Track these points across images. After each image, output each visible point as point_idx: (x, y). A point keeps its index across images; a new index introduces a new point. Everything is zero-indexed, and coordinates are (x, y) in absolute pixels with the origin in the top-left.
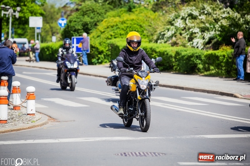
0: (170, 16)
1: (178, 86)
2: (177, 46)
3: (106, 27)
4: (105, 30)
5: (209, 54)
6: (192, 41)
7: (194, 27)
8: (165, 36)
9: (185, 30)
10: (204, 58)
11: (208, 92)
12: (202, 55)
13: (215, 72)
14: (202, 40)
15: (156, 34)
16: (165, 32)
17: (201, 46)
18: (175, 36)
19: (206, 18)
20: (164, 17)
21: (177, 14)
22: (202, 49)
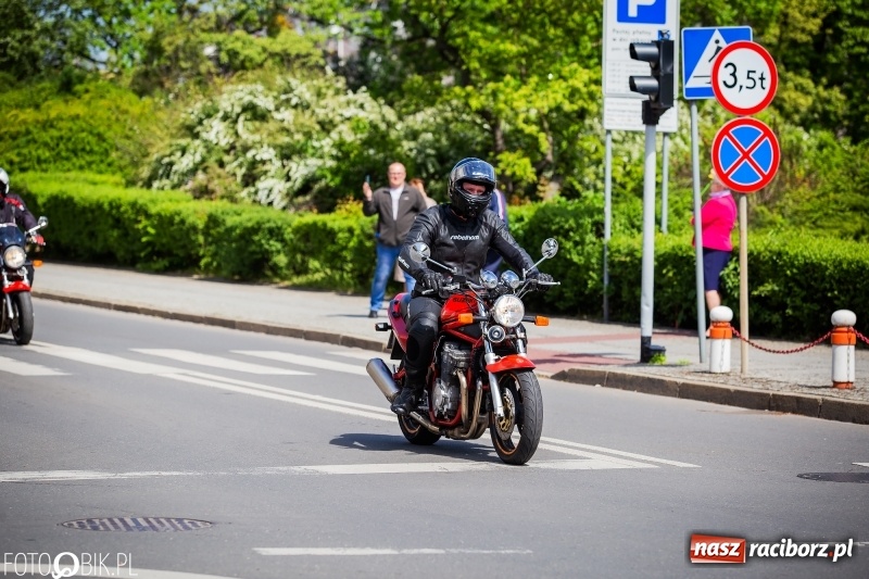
0: (190, 110)
1: (218, 316)
2: (212, 199)
5: (307, 225)
6: (254, 185)
7: (261, 143)
8: (175, 168)
9: (232, 152)
10: (292, 236)
11: (309, 336)
12: (285, 226)
13: (323, 279)
14: (283, 182)
15: (149, 164)
16: (173, 158)
17: (279, 202)
18: (205, 170)
19: (296, 116)
20: (171, 114)
21: (210, 103)
22: (284, 208)
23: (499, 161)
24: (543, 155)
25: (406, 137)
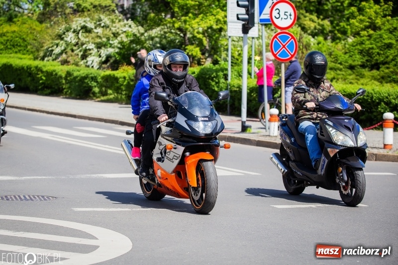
0: (60, 29)
1: (69, 113)
2: (68, 65)
6: (86, 59)
7: (89, 42)
8: (54, 52)
9: (77, 46)
10: (101, 80)
11: (106, 121)
12: (98, 76)
13: (114, 98)
14: (98, 58)
15: (43, 50)
16: (53, 48)
17: (96, 66)
18: (66, 53)
19: (103, 31)
20: (52, 30)
21: (68, 26)
22: (98, 69)
23: (187, 49)
24: (205, 47)
25: (149, 39)
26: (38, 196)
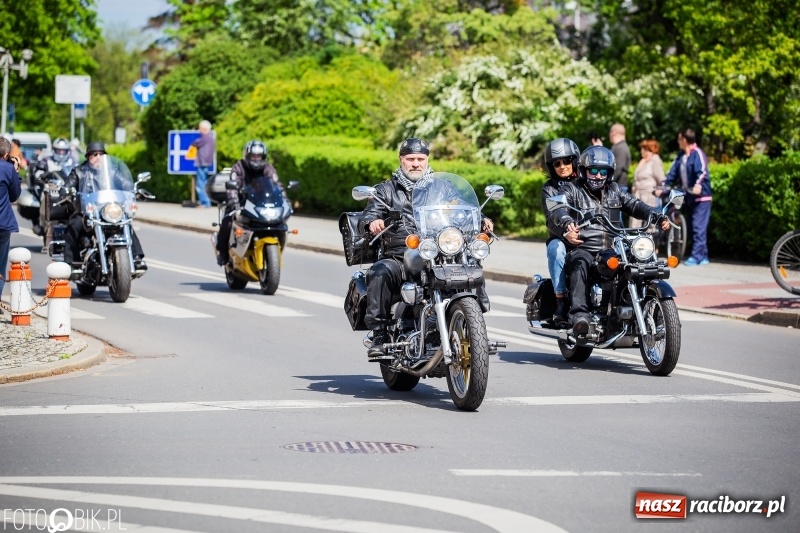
0: (431, 79)
2: (449, 160)
3: (260, 106)
4: (257, 113)
5: (533, 182)
6: (488, 147)
7: (494, 109)
8: (418, 131)
9: (469, 118)
10: (520, 192)
12: (513, 184)
14: (514, 143)
15: (395, 127)
16: (416, 123)
17: (511, 160)
18: (444, 133)
19: (527, 85)
20: (414, 83)
21: (449, 74)
22: (514, 168)
23: (710, 122)
24: (752, 118)
25: (626, 102)
26: (378, 444)
